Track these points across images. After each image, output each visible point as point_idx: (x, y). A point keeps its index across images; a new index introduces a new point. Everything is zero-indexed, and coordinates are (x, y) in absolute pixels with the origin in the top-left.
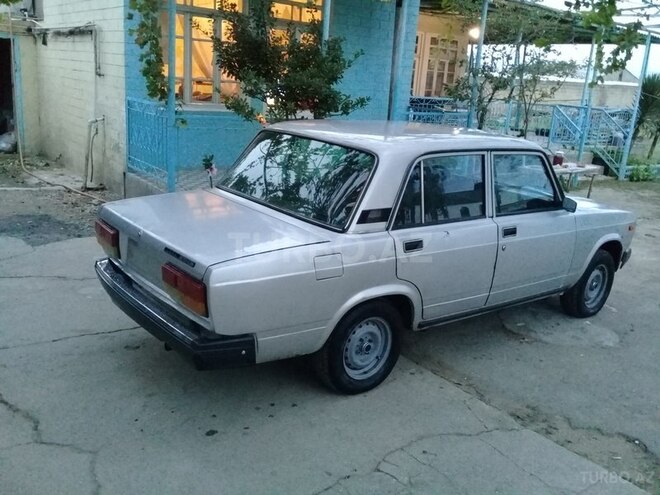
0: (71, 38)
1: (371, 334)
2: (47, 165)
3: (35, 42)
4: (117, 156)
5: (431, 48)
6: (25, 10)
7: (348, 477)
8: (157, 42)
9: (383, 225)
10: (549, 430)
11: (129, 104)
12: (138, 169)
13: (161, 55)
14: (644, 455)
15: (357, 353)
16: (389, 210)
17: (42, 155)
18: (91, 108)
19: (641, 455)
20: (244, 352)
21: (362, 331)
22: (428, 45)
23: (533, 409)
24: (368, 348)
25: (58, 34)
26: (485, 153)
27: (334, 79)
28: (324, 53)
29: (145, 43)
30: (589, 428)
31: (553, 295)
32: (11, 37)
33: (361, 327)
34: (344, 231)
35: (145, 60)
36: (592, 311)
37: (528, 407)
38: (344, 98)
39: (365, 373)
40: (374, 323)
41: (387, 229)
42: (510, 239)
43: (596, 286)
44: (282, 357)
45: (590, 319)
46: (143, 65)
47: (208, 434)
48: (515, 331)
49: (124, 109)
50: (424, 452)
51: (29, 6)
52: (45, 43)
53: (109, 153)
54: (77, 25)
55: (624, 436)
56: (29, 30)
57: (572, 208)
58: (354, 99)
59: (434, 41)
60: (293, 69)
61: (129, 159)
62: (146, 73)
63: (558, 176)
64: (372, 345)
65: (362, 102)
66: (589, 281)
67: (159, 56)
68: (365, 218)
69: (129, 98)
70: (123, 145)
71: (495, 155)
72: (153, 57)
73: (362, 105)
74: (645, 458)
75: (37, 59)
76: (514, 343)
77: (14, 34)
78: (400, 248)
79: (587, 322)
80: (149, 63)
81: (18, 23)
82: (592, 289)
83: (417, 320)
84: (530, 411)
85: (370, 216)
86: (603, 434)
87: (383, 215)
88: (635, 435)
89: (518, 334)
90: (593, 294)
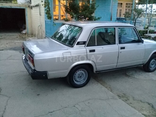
0: (36, 7)
1: (82, 73)
2: (32, 36)
3: (30, 9)
4: (44, 34)
5: (126, 6)
6: (28, 2)
7: (66, 107)
8: (49, 6)
9: (84, 45)
10: (127, 100)
11: (46, 21)
12: (47, 36)
13: (50, 9)
14: (152, 108)
15: (78, 78)
16: (86, 42)
17: (32, 34)
18: (39, 23)
19: (151, 108)
20: (44, 75)
21: (79, 72)
22: (125, 5)
23: (125, 94)
24: (81, 77)
25: (34, 7)
26: (115, 27)
27: (92, 13)
28: (90, 7)
29: (46, 6)
30: (138, 100)
31: (139, 66)
32: (25, 8)
33: (79, 71)
34: (72, 47)
35: (46, 10)
36: (152, 71)
37: (123, 94)
38: (94, 17)
39: (81, 83)
40: (83, 70)
41: (85, 47)
42: (123, 50)
43: (153, 64)
44: (56, 78)
45: (152, 73)
46: (46, 11)
47: (38, 95)
48: (129, 75)
49: (45, 22)
50: (89, 103)
51: (29, 1)
52: (32, 9)
53: (42, 33)
54: (37, 4)
55: (148, 103)
56: (29, 6)
57: (142, 42)
58: (97, 18)
59: (127, 4)
60: (82, 11)
61: (46, 34)
62: (46, 13)
63: (138, 32)
64: (82, 76)
65: (99, 18)
66: (151, 62)
67: (49, 9)
68: (78, 43)
69: (45, 20)
70: (45, 31)
71: (118, 28)
72: (48, 10)
73: (99, 19)
74: (152, 109)
75: (31, 13)
76: (127, 78)
77: (26, 7)
78: (88, 51)
79: (150, 73)
80: (47, 11)
81: (27, 5)
82: (152, 64)
83: (95, 70)
84: (123, 95)
85: (80, 43)
86: (142, 102)
87: (84, 43)
88: (151, 103)
89: (129, 76)
90: (153, 66)
